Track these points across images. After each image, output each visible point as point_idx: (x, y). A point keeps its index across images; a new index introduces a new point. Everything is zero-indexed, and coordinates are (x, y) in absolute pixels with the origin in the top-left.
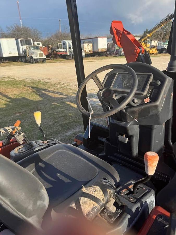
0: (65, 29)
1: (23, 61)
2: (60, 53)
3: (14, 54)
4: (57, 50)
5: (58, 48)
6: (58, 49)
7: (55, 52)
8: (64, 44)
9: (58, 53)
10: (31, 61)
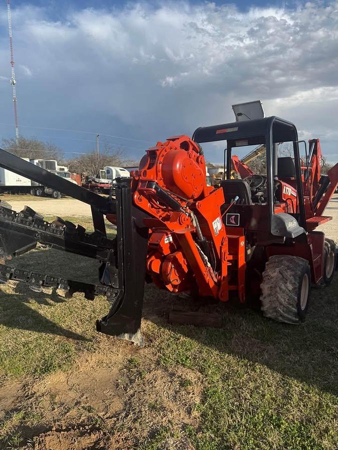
0: (106, 149)
1: (38, 194)
2: (102, 185)
3: (25, 182)
4: (97, 180)
5: (98, 177)
6: (100, 178)
7: (93, 182)
8: (109, 172)
9: (99, 185)
10: (54, 194)
